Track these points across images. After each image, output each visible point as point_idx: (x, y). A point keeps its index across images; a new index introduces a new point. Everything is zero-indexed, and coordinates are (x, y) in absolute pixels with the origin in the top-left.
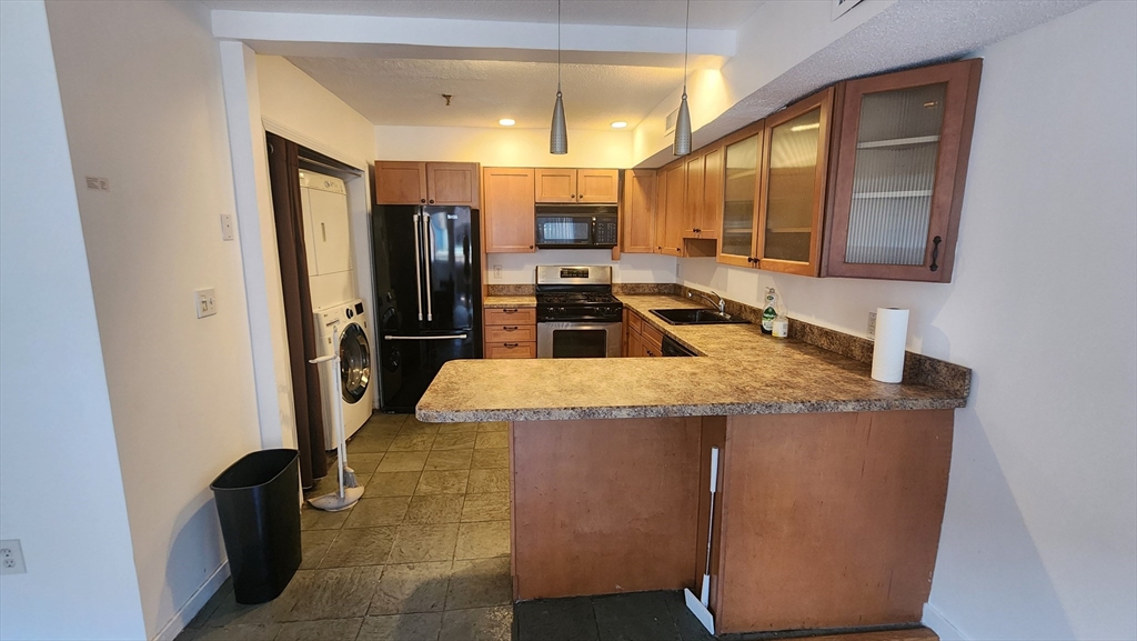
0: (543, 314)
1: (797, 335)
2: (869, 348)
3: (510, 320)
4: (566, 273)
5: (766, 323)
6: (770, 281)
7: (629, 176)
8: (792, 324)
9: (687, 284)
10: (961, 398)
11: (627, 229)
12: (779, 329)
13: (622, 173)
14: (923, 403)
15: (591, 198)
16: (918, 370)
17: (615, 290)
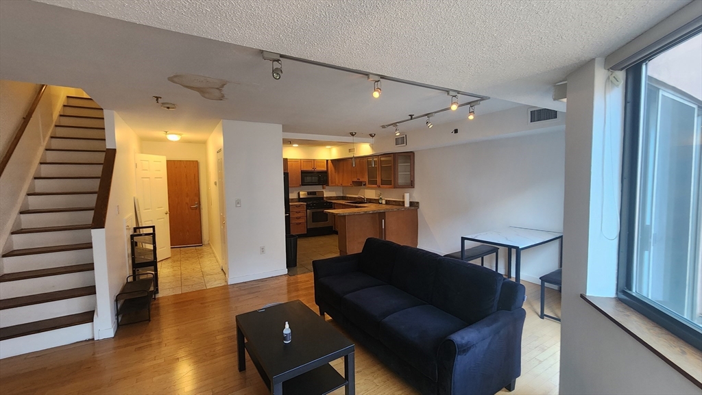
0: (308, 207)
1: (388, 202)
2: (404, 202)
3: (298, 210)
4: (309, 193)
5: (380, 201)
6: (379, 192)
7: (329, 162)
8: (386, 201)
9: (347, 196)
10: (418, 207)
11: (330, 179)
12: (384, 202)
13: (327, 161)
14: (413, 208)
15: (319, 169)
16: (412, 204)
17: (325, 199)
